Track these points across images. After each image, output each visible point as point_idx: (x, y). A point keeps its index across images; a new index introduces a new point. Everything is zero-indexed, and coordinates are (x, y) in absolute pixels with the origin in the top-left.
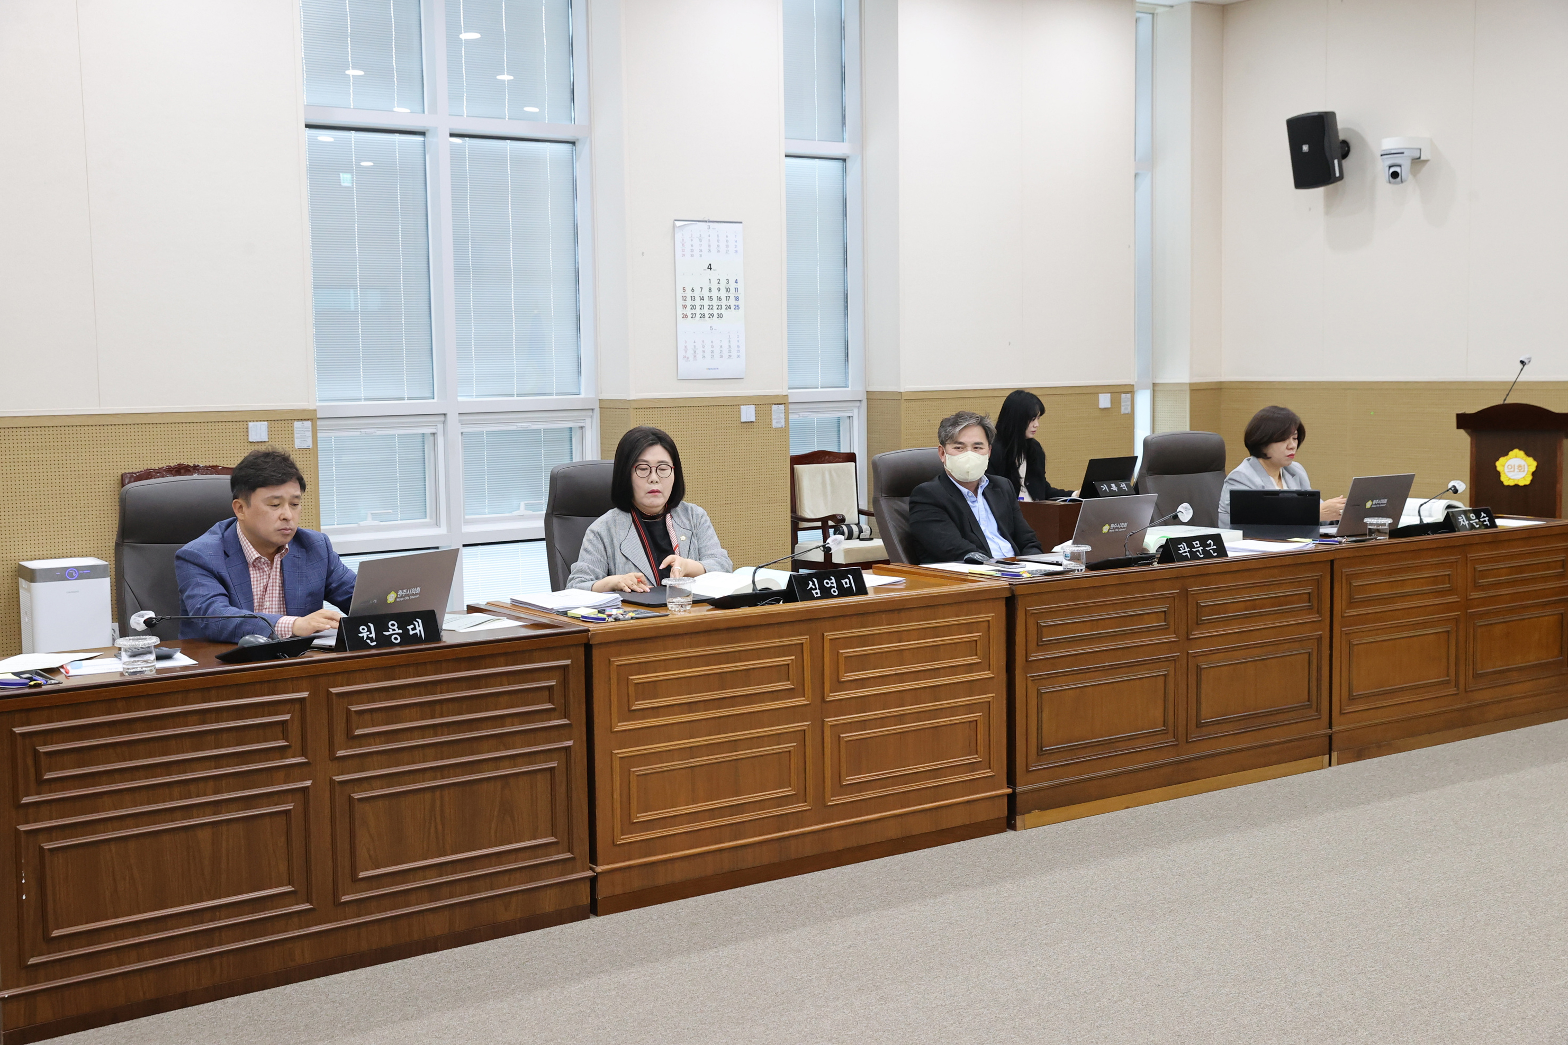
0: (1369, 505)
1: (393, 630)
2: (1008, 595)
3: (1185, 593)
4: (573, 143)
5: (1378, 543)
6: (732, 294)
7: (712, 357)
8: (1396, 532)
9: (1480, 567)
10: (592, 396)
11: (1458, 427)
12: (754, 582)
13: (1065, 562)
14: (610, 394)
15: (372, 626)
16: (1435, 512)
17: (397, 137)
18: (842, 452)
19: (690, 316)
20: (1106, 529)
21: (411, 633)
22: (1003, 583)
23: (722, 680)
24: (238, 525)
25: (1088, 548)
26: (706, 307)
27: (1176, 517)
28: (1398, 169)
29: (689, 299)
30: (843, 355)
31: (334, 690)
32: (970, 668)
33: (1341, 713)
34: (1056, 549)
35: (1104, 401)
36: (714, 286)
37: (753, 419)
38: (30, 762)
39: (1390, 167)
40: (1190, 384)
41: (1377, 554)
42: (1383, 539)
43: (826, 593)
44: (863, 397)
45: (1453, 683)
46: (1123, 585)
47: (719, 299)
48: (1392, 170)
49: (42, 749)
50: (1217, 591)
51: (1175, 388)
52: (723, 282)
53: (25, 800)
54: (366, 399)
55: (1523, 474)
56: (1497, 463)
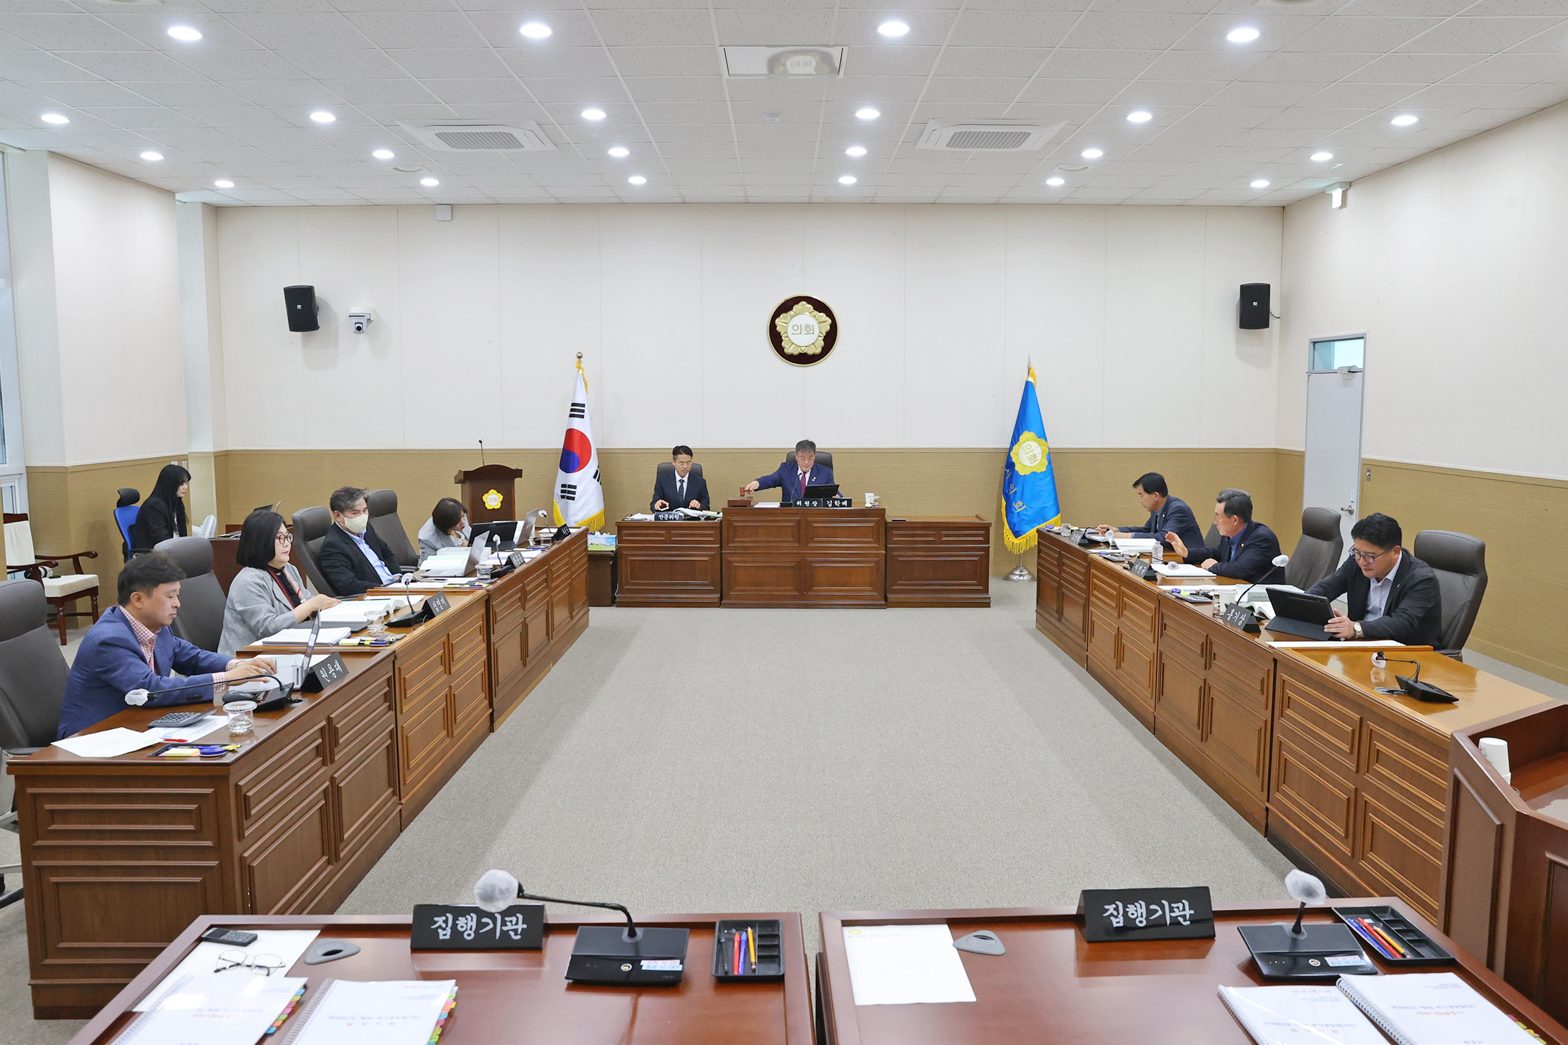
1: (331, 670)
11: (456, 478)
21: (337, 670)
28: (360, 325)
31: (332, 716)
40: (214, 452)
44: (24, 471)
48: (357, 325)
50: (529, 582)
53: (246, 834)
55: (496, 503)
56: (483, 497)
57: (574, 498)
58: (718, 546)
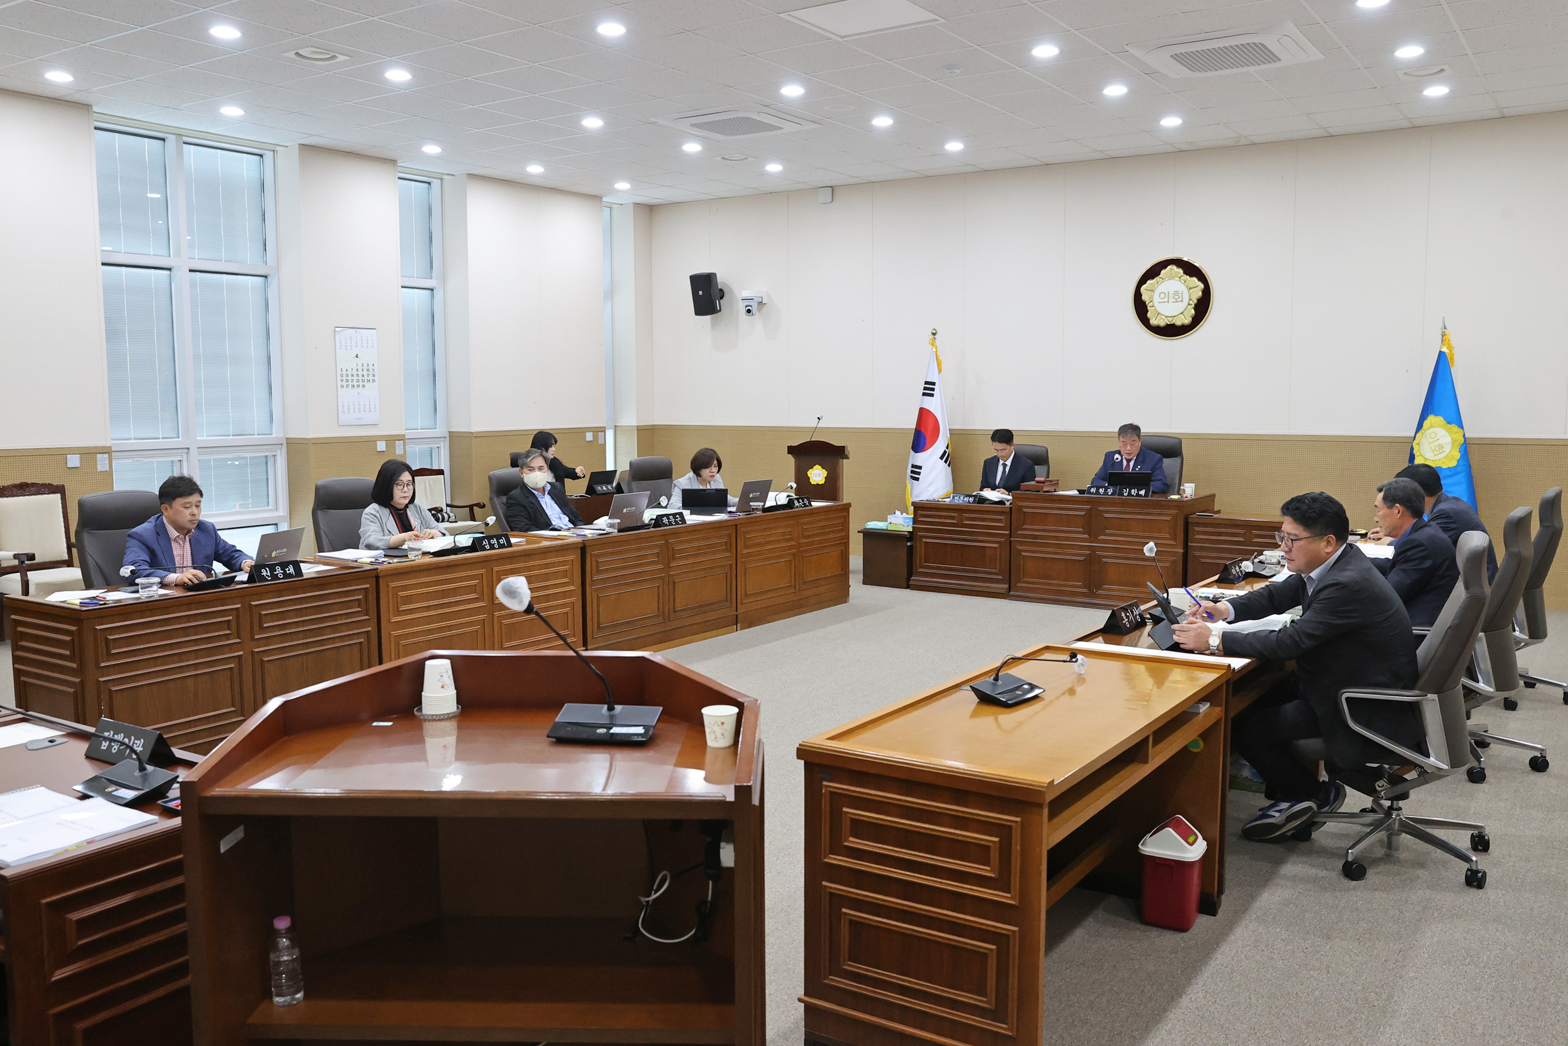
0: (751, 496)
1: (279, 571)
2: (581, 546)
3: (667, 542)
4: (266, 277)
5: (757, 515)
6: (371, 373)
7: (359, 411)
8: (765, 510)
9: (805, 527)
10: (281, 435)
11: (788, 453)
12: (454, 542)
13: (607, 529)
14: (295, 434)
15: (268, 569)
16: (782, 499)
17: (153, 271)
18: (434, 468)
19: (345, 386)
20: (625, 511)
21: (288, 572)
22: (580, 539)
23: (444, 594)
24: (164, 517)
25: (619, 521)
26: (355, 381)
27: (659, 503)
28: (750, 308)
29: (344, 375)
30: (433, 409)
31: (253, 603)
32: (564, 584)
33: (742, 604)
34: (595, 522)
35: (589, 436)
36: (360, 368)
37: (385, 450)
38: (103, 644)
39: (746, 307)
40: (637, 426)
41: (756, 521)
42: (760, 513)
43: (492, 547)
44: (447, 435)
45: (793, 587)
46: (638, 539)
47: (363, 376)
48: (747, 308)
49: (111, 637)
50: (681, 542)
51: (628, 428)
52: (365, 365)
53: (102, 665)
54: (134, 439)
55: (821, 478)
56: (808, 473)
57: (919, 478)
58: (1008, 532)
